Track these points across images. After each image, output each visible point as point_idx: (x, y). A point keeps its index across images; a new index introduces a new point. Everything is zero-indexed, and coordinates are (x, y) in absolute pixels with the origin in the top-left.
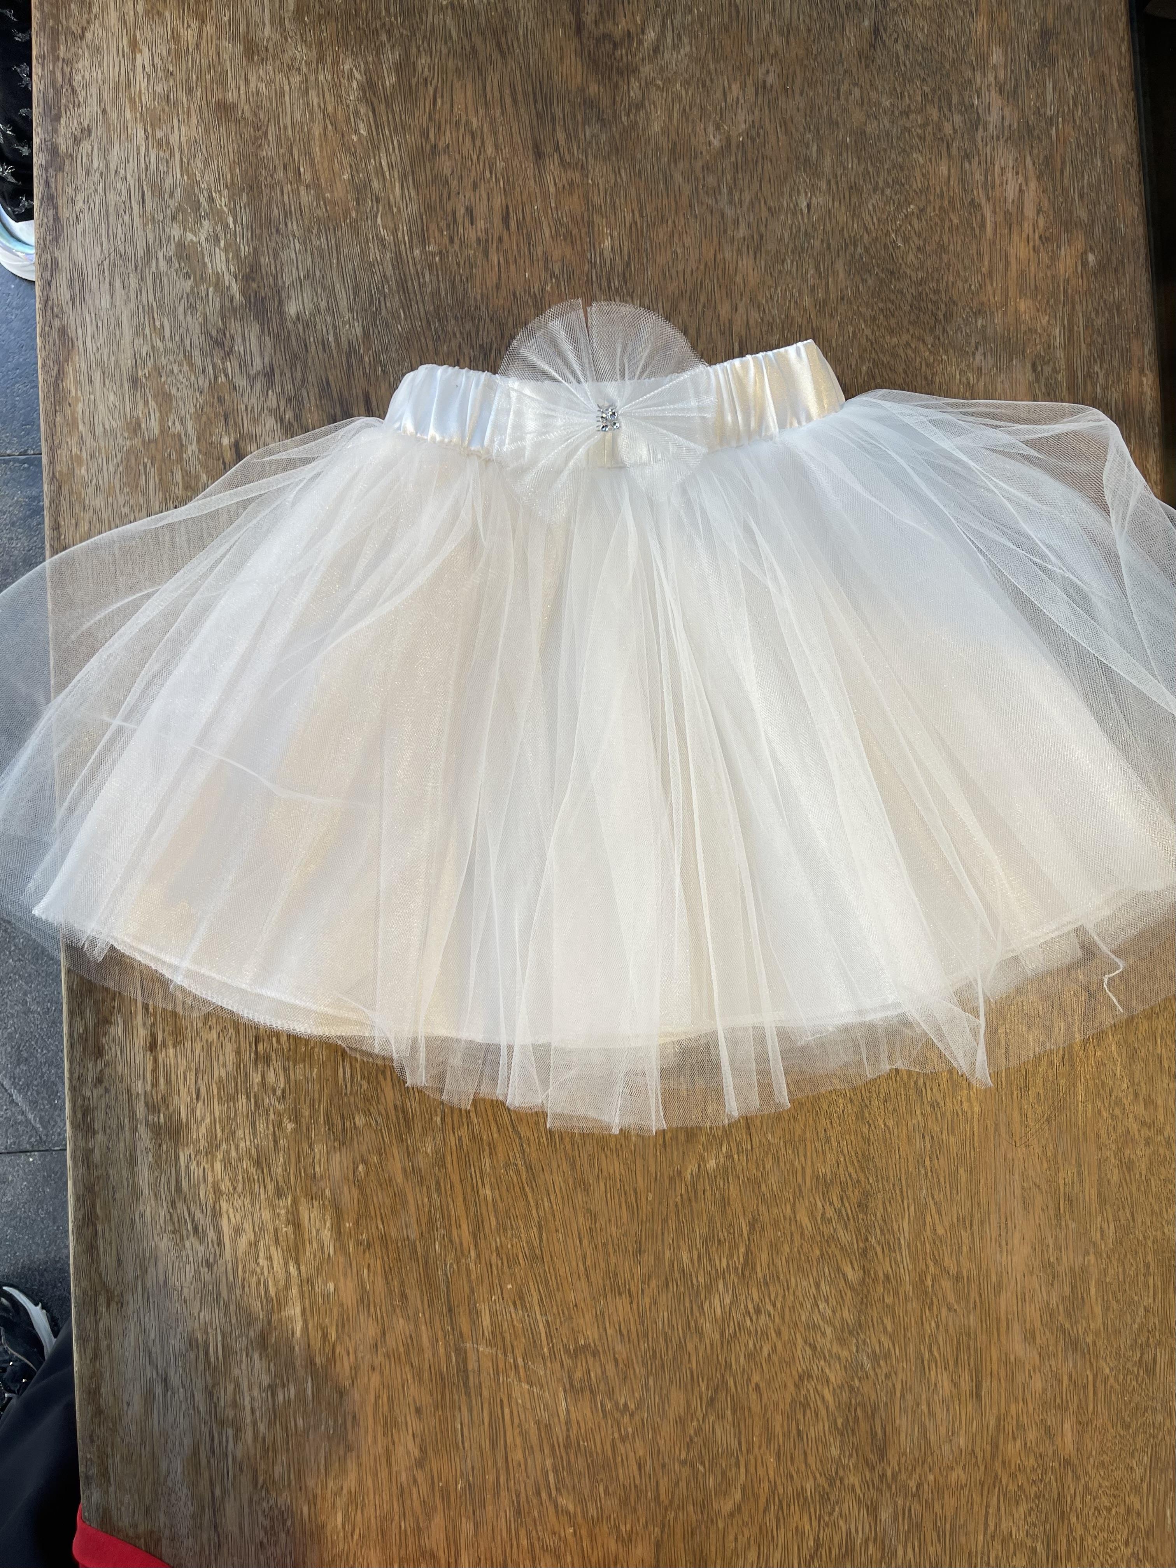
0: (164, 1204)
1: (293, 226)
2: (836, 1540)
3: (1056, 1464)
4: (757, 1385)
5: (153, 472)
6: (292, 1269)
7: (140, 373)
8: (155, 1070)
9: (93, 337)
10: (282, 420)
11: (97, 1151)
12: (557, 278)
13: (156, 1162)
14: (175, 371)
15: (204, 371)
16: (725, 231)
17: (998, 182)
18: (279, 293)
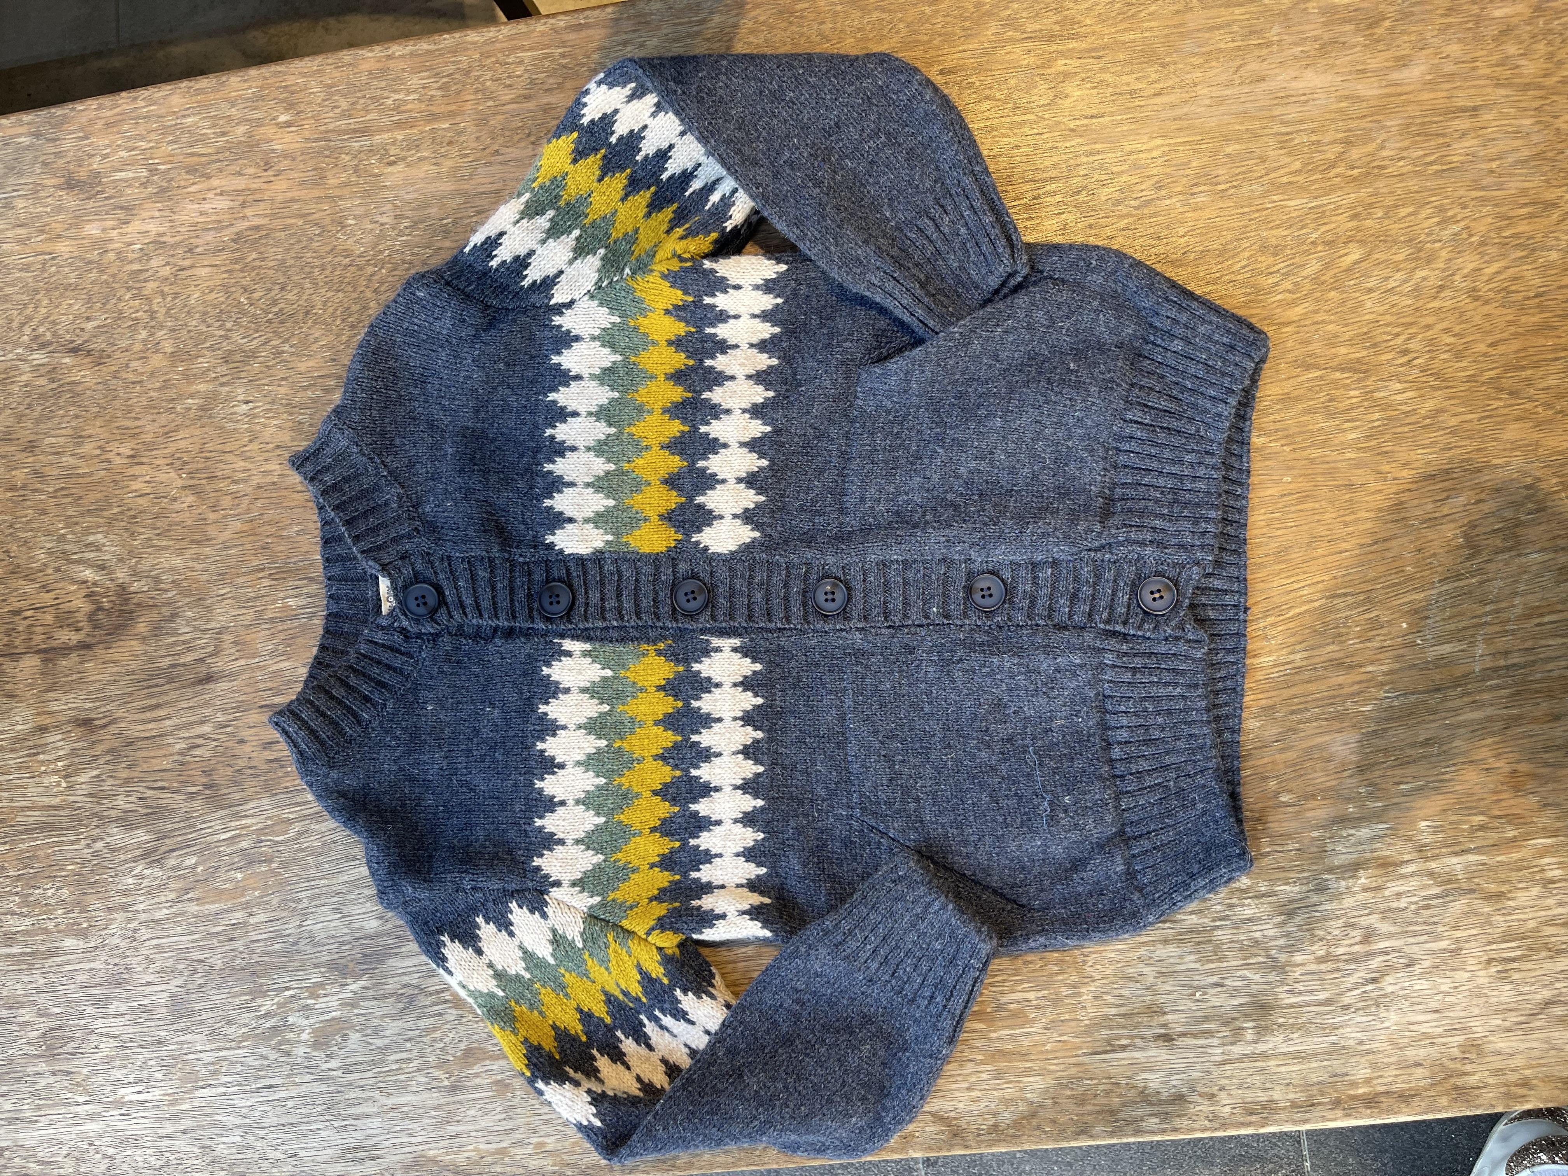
1: (291, 928)
4: (1490, 346)
7: (446, 1083)
8: (1194, 1035)
9: (411, 1135)
11: (1291, 1096)
16: (274, 483)
17: (214, 218)
18: (357, 940)
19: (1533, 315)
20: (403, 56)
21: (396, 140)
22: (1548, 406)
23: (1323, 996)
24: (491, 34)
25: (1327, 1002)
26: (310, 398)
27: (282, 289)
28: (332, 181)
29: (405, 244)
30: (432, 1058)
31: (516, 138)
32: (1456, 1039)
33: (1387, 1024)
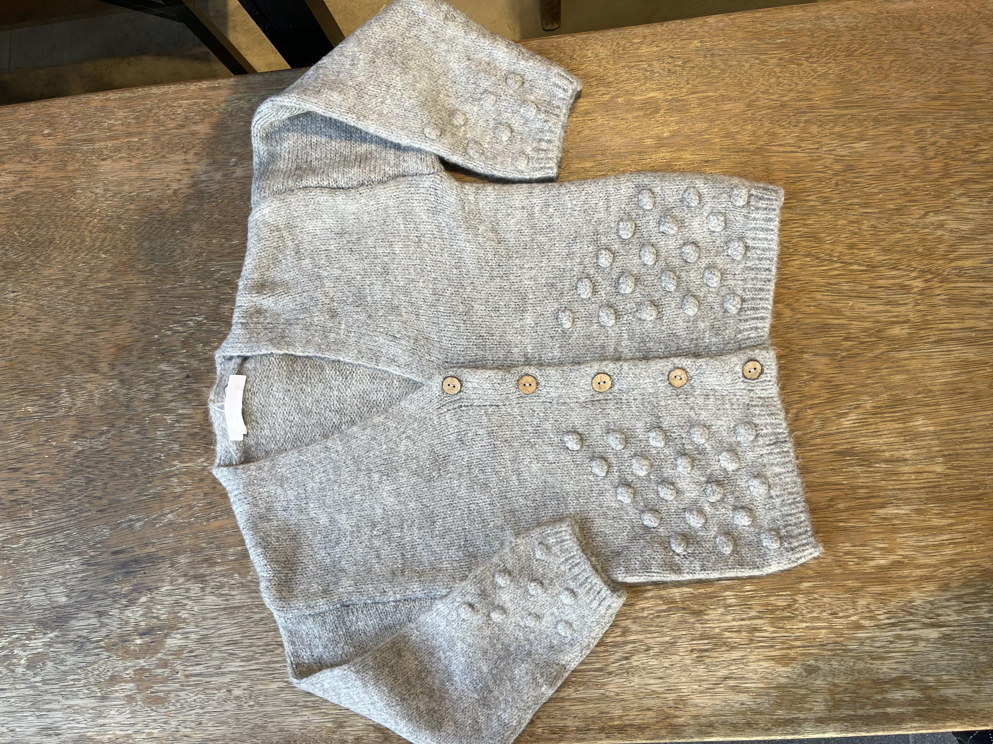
0: (610, 679)
2: (805, 244)
3: (750, 112)
5: (156, 687)
6: (649, 594)
10: (127, 606)
12: (49, 438)
13: (583, 685)
14: (98, 672)
15: (98, 655)
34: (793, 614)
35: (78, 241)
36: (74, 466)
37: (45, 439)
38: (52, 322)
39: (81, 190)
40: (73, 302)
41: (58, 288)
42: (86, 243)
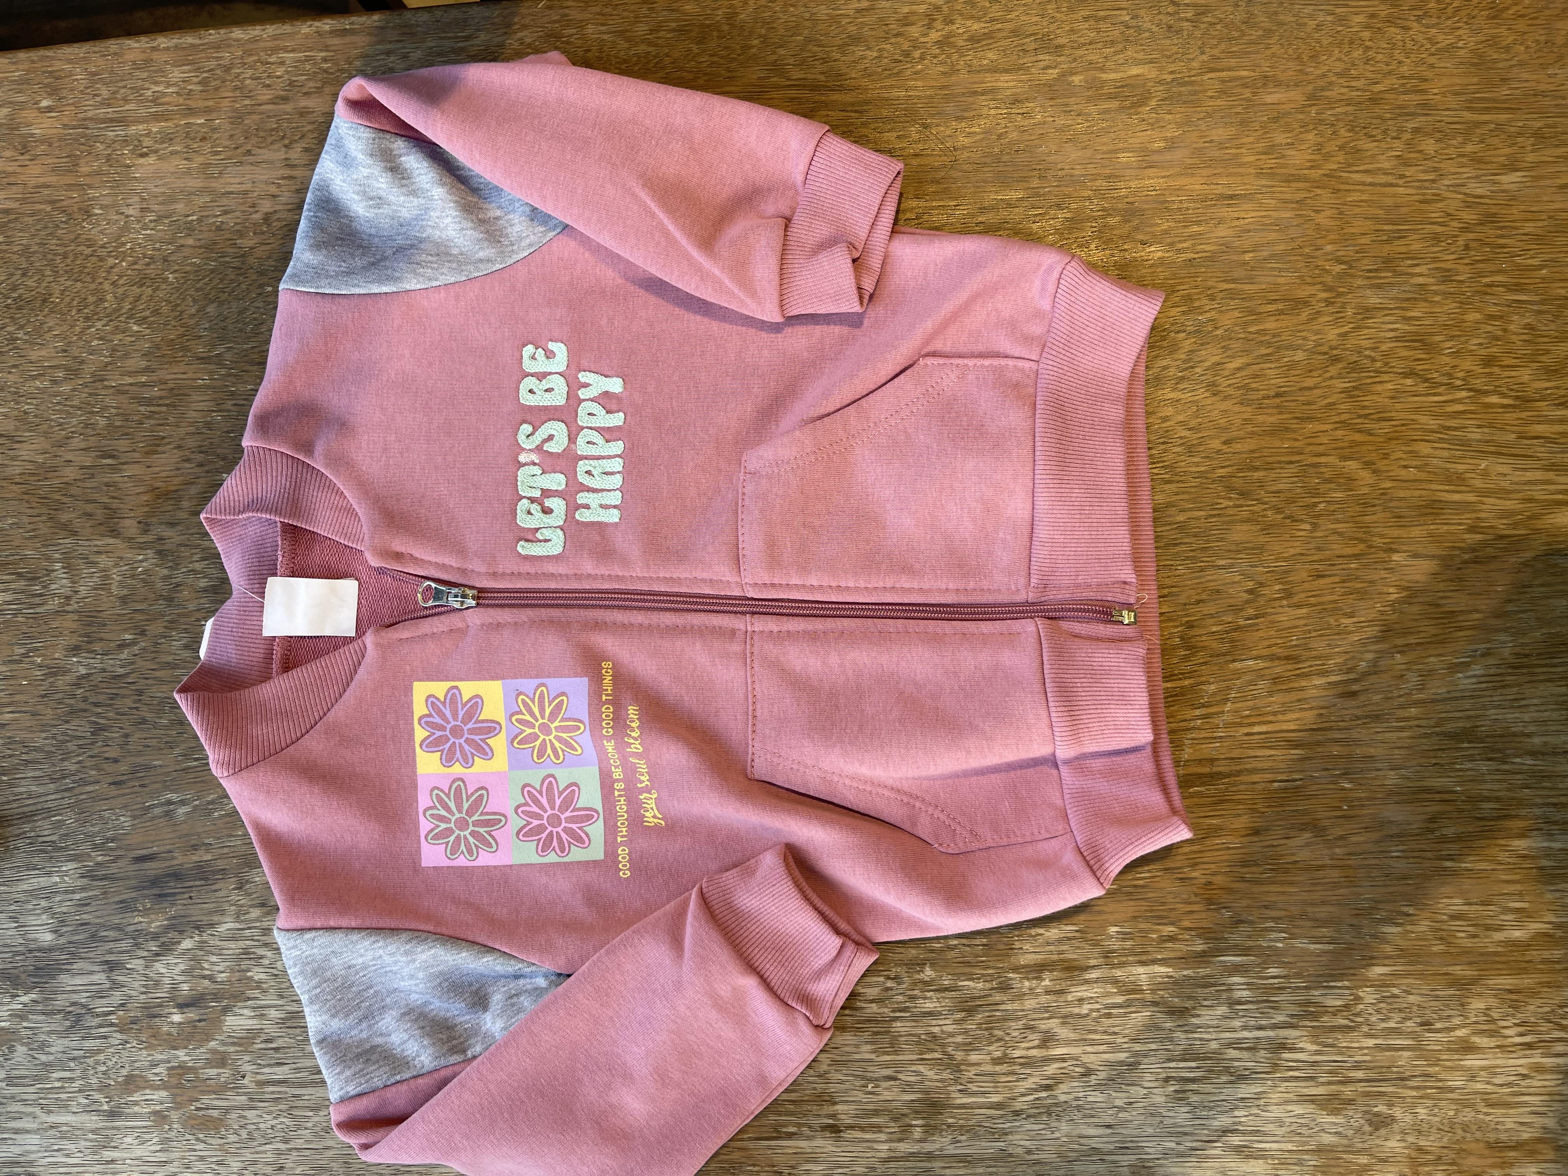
0: (1017, 1124)
2: (1404, 353)
3: (1313, 111)
4: (1225, 443)
5: (206, 1100)
6: (1093, 975)
7: (106, 1107)
8: (862, 1129)
9: (68, 1156)
10: (157, 955)
12: (30, 651)
13: (968, 1131)
14: (104, 1069)
15: (105, 1037)
18: (30, 951)
19: (1271, 415)
20: (167, 49)
21: (150, 132)
22: (1278, 510)
23: (995, 1098)
24: (256, 33)
25: (998, 1106)
26: (38, 388)
27: (24, 275)
28: (84, 169)
29: (148, 238)
30: (94, 1081)
31: (270, 140)
32: (1126, 1158)
33: (1057, 1135)
34: (1353, 1021)
35: (91, 299)
36: (72, 702)
37: (22, 651)
38: (41, 443)
39: (101, 209)
40: (80, 409)
41: (54, 382)
42: (106, 305)
